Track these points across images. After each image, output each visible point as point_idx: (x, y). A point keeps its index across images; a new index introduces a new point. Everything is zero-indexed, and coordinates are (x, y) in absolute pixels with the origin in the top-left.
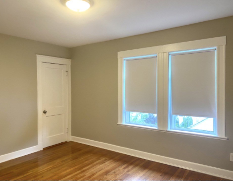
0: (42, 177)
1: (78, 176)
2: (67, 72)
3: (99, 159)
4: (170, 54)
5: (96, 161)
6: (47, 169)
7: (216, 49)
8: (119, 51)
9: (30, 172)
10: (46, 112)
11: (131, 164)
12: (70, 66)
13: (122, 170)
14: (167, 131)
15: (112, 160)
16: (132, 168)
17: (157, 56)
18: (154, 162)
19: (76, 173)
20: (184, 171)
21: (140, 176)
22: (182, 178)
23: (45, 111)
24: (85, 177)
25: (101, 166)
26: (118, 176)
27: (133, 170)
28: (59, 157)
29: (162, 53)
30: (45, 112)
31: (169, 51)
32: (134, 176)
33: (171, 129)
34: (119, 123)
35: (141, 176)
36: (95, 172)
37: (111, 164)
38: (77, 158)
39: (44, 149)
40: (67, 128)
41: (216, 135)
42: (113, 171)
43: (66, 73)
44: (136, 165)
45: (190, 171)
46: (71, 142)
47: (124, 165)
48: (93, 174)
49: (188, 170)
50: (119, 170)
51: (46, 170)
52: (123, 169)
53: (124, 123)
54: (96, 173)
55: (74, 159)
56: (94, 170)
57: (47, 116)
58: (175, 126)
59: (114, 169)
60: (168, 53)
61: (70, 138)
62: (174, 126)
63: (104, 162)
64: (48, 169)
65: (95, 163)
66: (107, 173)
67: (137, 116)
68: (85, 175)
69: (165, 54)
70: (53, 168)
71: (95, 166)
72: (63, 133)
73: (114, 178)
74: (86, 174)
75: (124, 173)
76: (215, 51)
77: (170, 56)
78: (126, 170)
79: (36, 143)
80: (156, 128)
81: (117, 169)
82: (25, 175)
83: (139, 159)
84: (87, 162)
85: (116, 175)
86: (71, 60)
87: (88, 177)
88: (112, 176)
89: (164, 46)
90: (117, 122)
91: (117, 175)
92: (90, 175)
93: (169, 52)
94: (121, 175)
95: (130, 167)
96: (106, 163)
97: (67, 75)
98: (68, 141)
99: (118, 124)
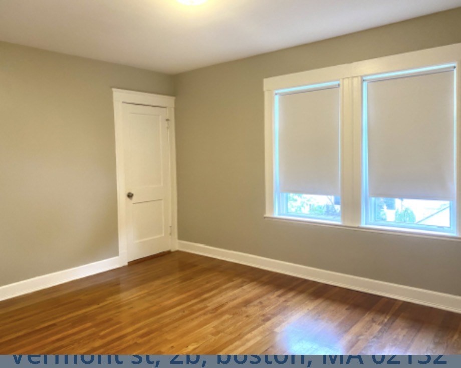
0: (132, 308)
1: (195, 308)
2: (168, 120)
3: (231, 280)
4: (364, 81)
5: (225, 283)
6: (137, 296)
7: (455, 67)
8: (266, 77)
9: (110, 300)
10: (133, 195)
11: (291, 290)
12: (173, 110)
13: (273, 299)
14: (358, 228)
15: (255, 283)
16: (294, 297)
17: (339, 85)
18: (335, 287)
19: (190, 303)
20: (391, 302)
21: (308, 309)
22: (387, 314)
23: (130, 193)
24: (207, 309)
25: (236, 291)
26: (266, 309)
27: (294, 300)
28: (158, 277)
29: (348, 78)
30: (130, 196)
31: (362, 74)
32: (297, 309)
33: (366, 224)
34: (267, 215)
35: (310, 309)
36: (225, 301)
37: (254, 289)
38: (191, 278)
39: (129, 263)
40: (171, 225)
41: (454, 233)
42: (258, 301)
43: (166, 123)
44: (301, 292)
45: (405, 303)
46: (178, 252)
47: (277, 291)
48: (222, 305)
49: (400, 301)
50: (268, 299)
51: (137, 298)
52: (277, 298)
53: (276, 215)
54: (227, 303)
55: (185, 279)
56: (222, 298)
57: (134, 204)
58: (375, 219)
59: (258, 297)
60: (360, 78)
61: (176, 245)
62: (373, 219)
63: (241, 286)
64: (140, 295)
65: (224, 287)
66: (247, 303)
67: (302, 206)
68: (207, 307)
69: (355, 80)
70: (149, 294)
71: (224, 293)
72: (163, 235)
73: (260, 312)
74: (209, 305)
75: (278, 303)
76: (453, 70)
77: (365, 84)
78: (282, 299)
79: (116, 253)
80: (339, 223)
81: (264, 298)
82: (101, 305)
83: (306, 281)
84: (209, 285)
85: (263, 307)
86: (174, 98)
87: (213, 310)
88: (256, 308)
89: (355, 64)
90: (264, 213)
91: (265, 307)
92: (217, 305)
93: (362, 77)
94: (273, 307)
95: (290, 295)
96: (245, 287)
97: (168, 128)
98: (173, 250)
99: (265, 218)
